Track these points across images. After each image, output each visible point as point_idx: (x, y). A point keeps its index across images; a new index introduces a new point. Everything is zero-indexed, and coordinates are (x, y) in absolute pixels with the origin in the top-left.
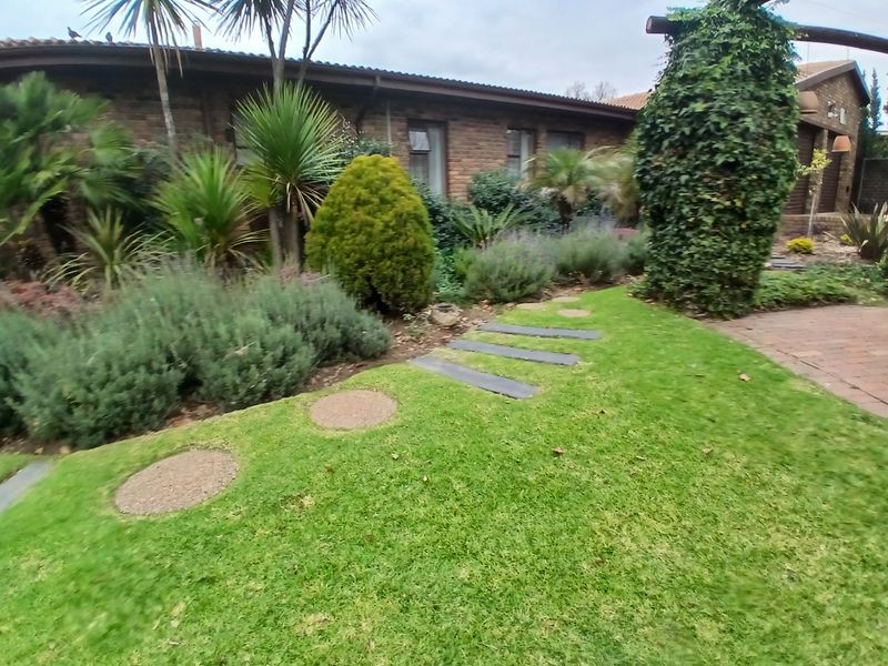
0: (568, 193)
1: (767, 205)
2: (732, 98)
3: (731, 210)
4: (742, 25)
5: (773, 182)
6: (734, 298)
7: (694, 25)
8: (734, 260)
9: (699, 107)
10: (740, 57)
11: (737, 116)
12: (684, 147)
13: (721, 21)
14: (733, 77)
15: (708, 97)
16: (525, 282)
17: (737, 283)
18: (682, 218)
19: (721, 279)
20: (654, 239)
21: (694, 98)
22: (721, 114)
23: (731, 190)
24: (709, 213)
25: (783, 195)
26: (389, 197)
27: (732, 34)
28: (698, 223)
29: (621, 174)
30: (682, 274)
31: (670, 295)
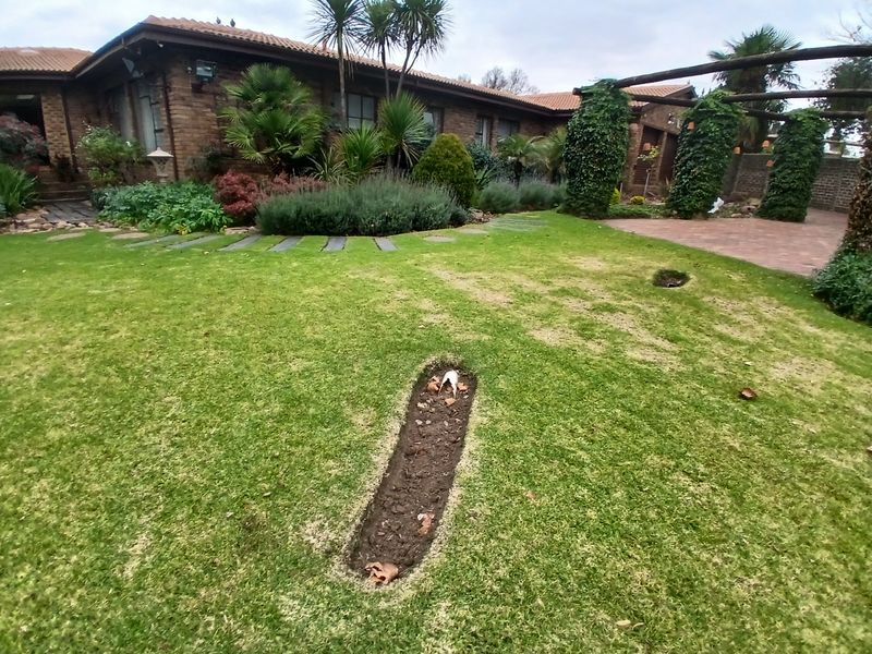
0: (522, 160)
1: (613, 170)
2: (602, 128)
3: (600, 172)
4: (610, 98)
5: (616, 161)
6: (599, 210)
7: (591, 94)
8: (600, 193)
9: (591, 130)
10: (607, 111)
11: (604, 134)
12: (584, 145)
13: (602, 94)
14: (604, 119)
15: (594, 126)
16: (509, 203)
17: (601, 203)
18: (582, 174)
19: (595, 201)
20: (570, 184)
21: (589, 126)
22: (598, 133)
23: (600, 164)
24: (592, 172)
25: (620, 167)
26: (460, 155)
27: (605, 101)
28: (588, 176)
29: (548, 152)
30: (581, 199)
31: (574, 209)
